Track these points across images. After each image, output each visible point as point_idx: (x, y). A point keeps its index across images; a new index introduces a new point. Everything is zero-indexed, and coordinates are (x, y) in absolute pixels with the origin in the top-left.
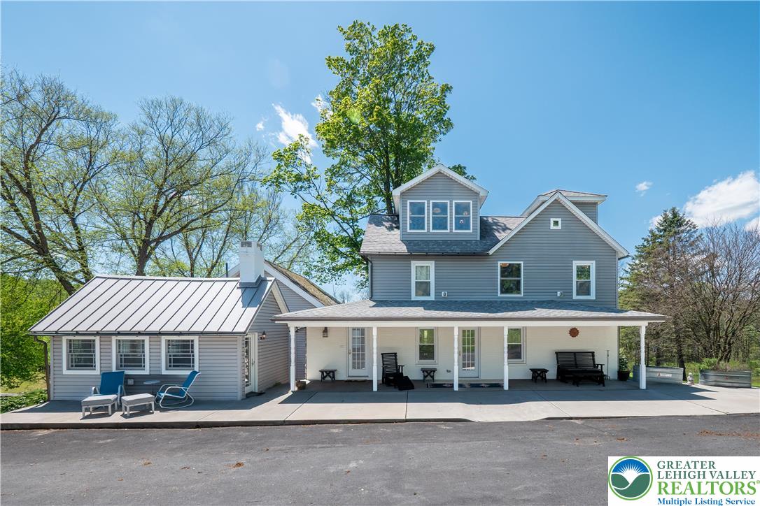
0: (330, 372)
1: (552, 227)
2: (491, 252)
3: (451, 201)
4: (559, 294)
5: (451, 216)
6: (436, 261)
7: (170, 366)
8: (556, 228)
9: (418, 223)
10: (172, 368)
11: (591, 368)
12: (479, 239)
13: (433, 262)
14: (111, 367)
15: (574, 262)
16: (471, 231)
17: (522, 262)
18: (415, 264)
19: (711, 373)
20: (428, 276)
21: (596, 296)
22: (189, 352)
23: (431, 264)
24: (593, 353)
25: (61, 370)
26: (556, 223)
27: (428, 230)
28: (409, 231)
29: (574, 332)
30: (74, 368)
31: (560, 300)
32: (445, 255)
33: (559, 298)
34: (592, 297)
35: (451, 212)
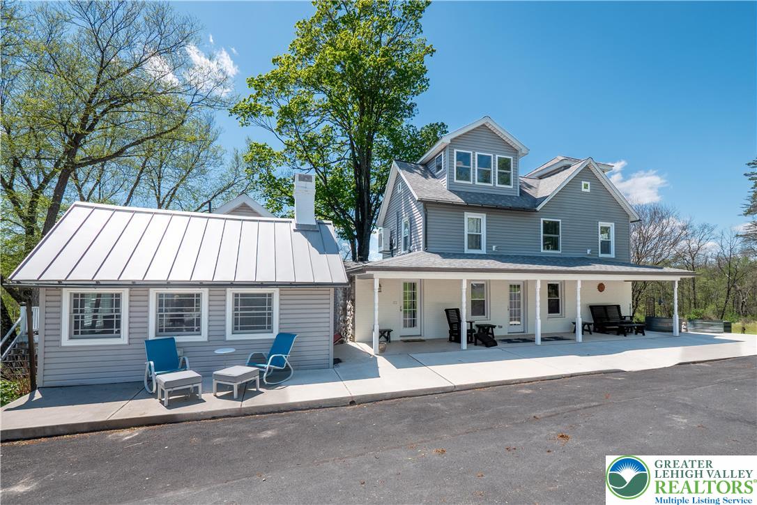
0: (385, 332)
1: (583, 190)
2: (538, 209)
3: (494, 155)
4: (589, 251)
5: (495, 170)
6: (487, 214)
7: (236, 329)
8: (586, 190)
9: (463, 174)
10: (239, 331)
11: (618, 320)
12: (518, 195)
13: (485, 215)
14: (147, 333)
15: (599, 223)
16: (512, 187)
17: (560, 220)
18: (468, 215)
19: (698, 322)
20: (479, 228)
21: (616, 254)
22: (265, 309)
23: (482, 217)
24: (618, 307)
25: (59, 341)
26: (586, 187)
27: (474, 181)
28: (455, 181)
29: (601, 287)
30: (80, 335)
31: (589, 257)
32: (499, 209)
33: (589, 255)
34: (612, 255)
35: (494, 166)
